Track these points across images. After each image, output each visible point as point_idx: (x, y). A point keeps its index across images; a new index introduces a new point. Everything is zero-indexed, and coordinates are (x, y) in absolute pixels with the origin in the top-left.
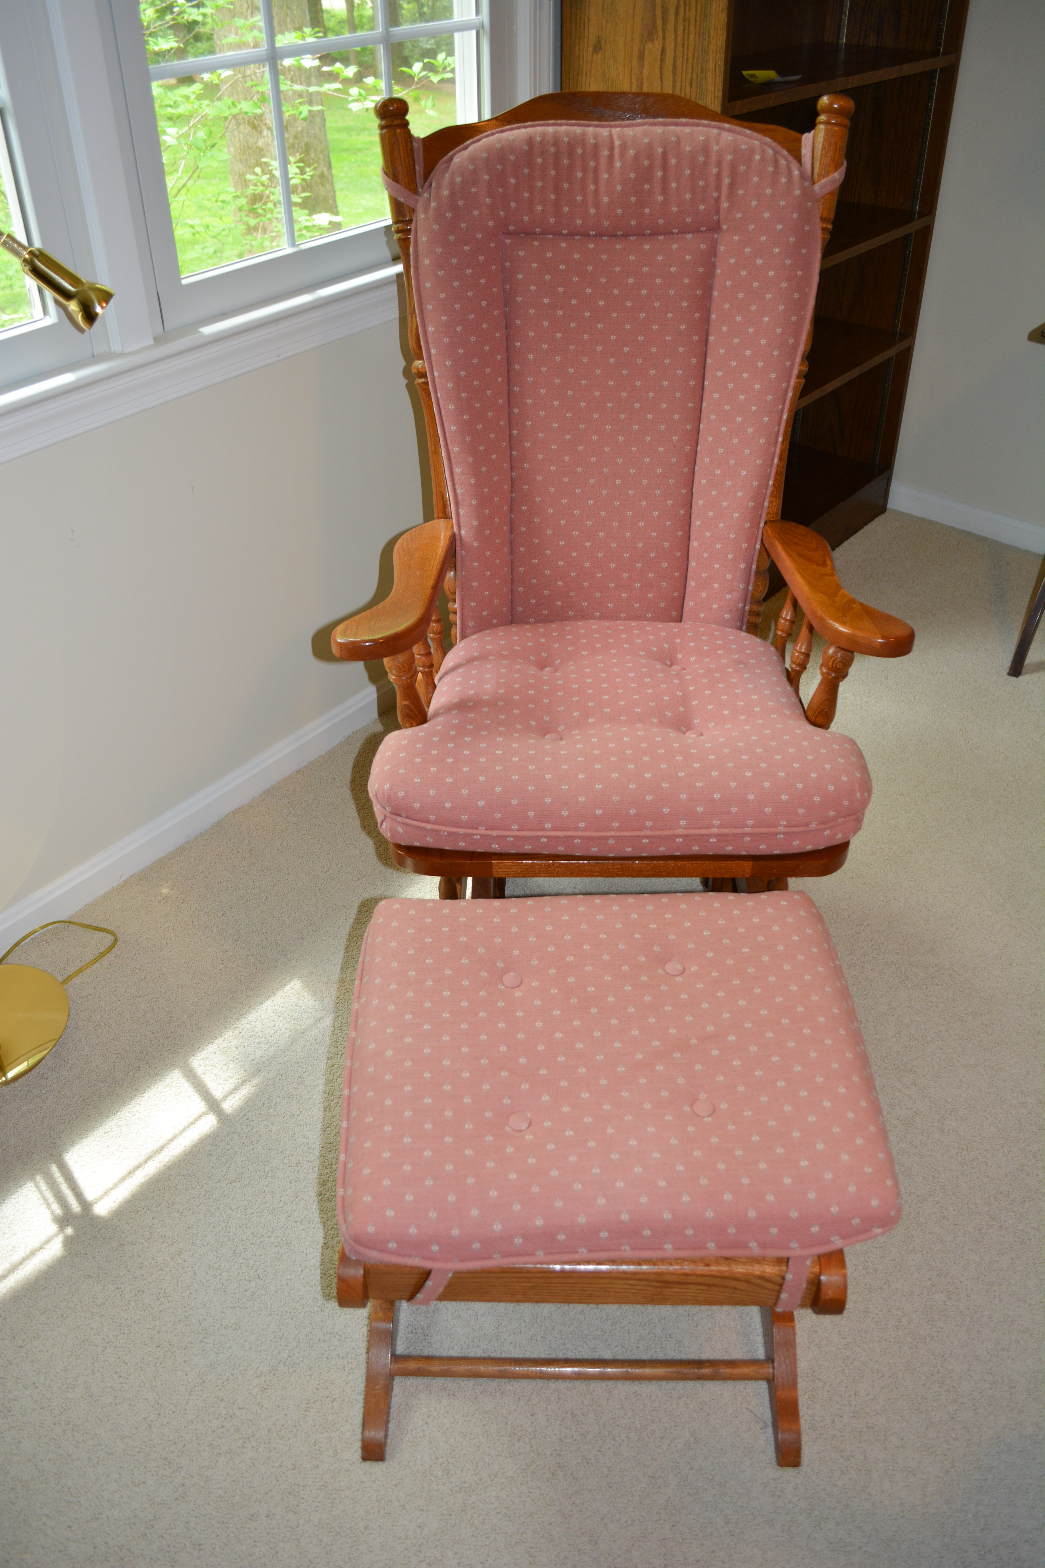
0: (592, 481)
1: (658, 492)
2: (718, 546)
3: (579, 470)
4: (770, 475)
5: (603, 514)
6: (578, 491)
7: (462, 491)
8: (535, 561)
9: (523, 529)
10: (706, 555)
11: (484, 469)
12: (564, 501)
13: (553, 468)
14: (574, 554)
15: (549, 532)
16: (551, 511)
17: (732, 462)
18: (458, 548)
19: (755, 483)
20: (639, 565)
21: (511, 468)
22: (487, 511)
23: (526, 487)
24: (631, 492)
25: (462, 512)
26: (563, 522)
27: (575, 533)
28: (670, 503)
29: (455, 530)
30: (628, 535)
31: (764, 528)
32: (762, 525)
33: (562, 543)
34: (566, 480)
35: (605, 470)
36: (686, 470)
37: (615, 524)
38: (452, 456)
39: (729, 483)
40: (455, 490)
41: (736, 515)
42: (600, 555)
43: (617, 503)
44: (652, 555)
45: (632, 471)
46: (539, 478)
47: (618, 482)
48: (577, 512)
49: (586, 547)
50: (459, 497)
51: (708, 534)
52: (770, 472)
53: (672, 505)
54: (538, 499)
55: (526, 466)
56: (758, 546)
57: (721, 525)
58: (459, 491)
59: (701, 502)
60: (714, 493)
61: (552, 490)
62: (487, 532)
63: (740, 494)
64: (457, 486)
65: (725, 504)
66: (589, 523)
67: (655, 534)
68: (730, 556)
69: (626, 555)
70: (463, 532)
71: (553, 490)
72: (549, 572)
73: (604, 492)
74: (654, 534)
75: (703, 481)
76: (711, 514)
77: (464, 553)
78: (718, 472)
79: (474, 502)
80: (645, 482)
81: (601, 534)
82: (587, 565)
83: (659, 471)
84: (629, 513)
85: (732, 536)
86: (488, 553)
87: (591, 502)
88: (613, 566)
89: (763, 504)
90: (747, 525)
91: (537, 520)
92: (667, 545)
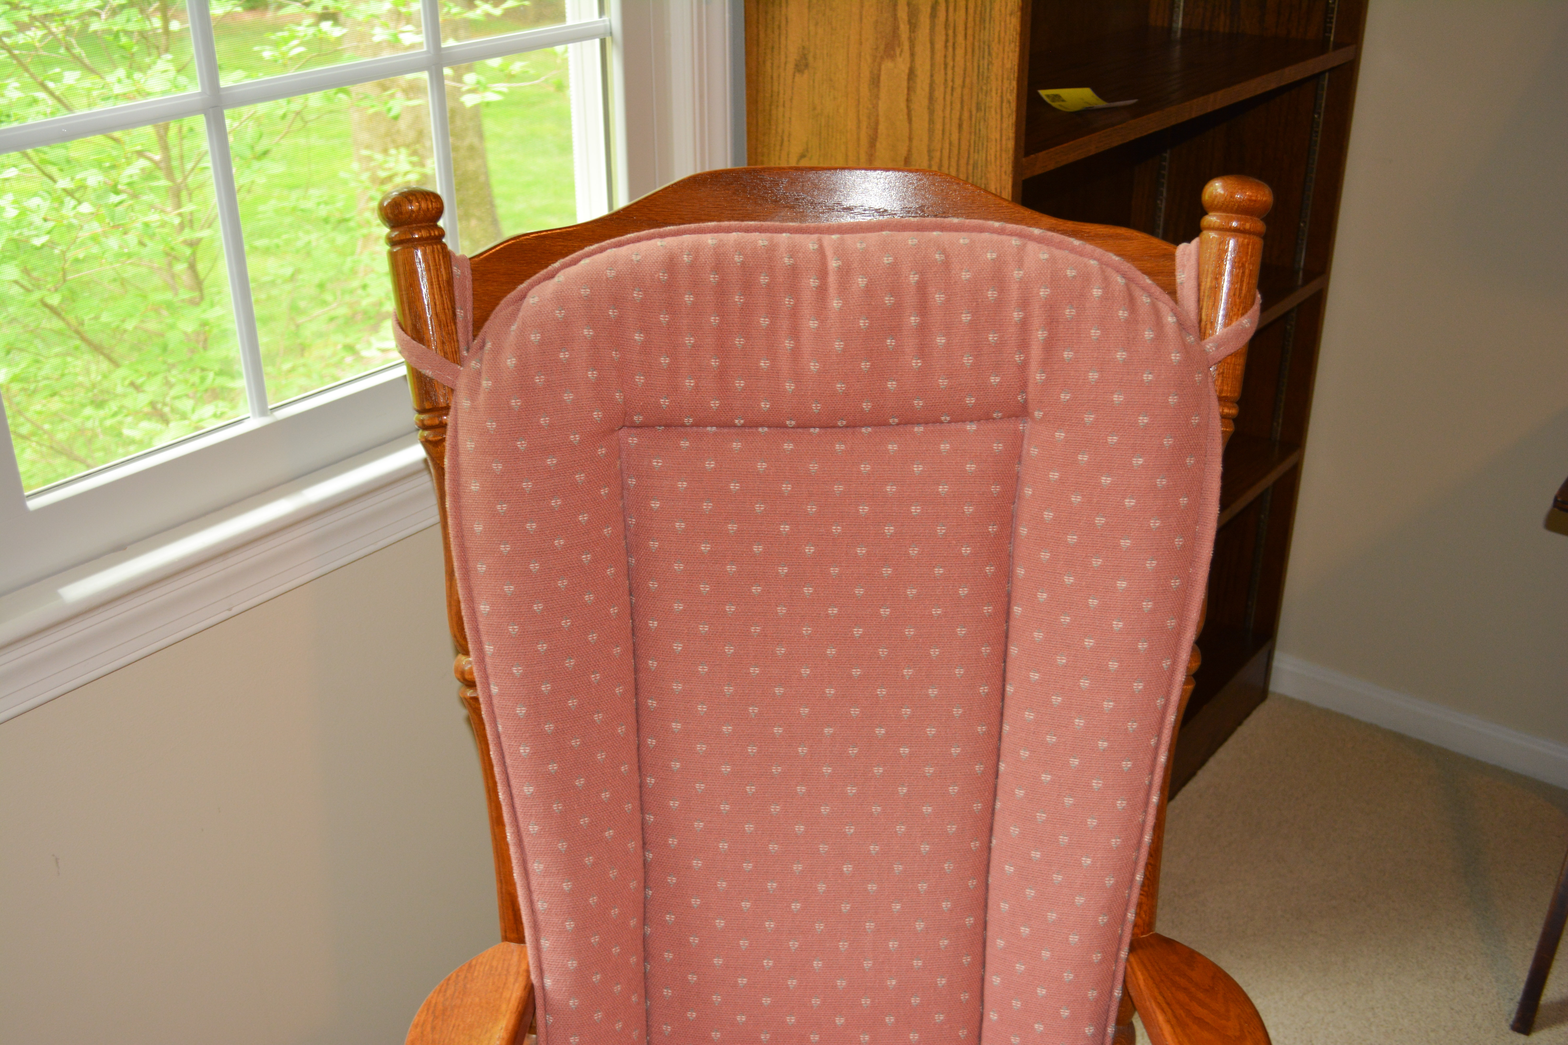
0: (798, 868)
1: (923, 887)
2: (1041, 992)
3: (773, 847)
4: (1136, 863)
5: (820, 927)
6: (772, 886)
7: (546, 906)
8: (692, 1015)
9: (668, 956)
10: (1017, 1004)
11: (589, 860)
12: (746, 905)
13: (723, 846)
14: (766, 1001)
15: (718, 961)
16: (720, 923)
17: (1063, 839)
18: (539, 1012)
19: (1110, 882)
20: (890, 1020)
21: (644, 844)
22: (595, 939)
23: (672, 880)
24: (872, 887)
25: (545, 944)
26: (744, 943)
27: (768, 963)
28: (946, 905)
29: (534, 978)
30: (867, 964)
31: (1127, 960)
32: (1123, 954)
33: (742, 981)
34: (748, 866)
35: (823, 848)
36: (975, 845)
37: (843, 946)
38: (526, 840)
39: (1058, 878)
40: (531, 903)
41: (1074, 939)
42: (816, 1002)
43: (846, 908)
44: (915, 1001)
45: (874, 849)
46: (697, 864)
47: (847, 868)
48: (770, 925)
49: (788, 988)
50: (541, 917)
51: (1020, 967)
52: (1137, 858)
53: (951, 910)
54: (695, 902)
55: (672, 841)
56: (1117, 993)
57: (1046, 954)
58: (540, 906)
59: (1004, 906)
60: (1030, 893)
61: (722, 885)
62: (597, 978)
63: (1080, 900)
64: (535, 897)
65: (1052, 916)
66: (794, 945)
67: (920, 963)
68: (1065, 1013)
69: (866, 1002)
70: (548, 982)
71: (724, 884)
72: (719, 1035)
73: (821, 887)
74: (917, 963)
75: (1009, 869)
76: (1025, 931)
77: (550, 1019)
78: (1036, 855)
79: (570, 925)
80: (898, 868)
81: (817, 964)
82: (791, 1020)
83: (925, 848)
84: (870, 926)
85: (1068, 976)
86: (598, 1016)
87: (796, 906)
88: (840, 1021)
89: (1125, 915)
90: (1097, 957)
91: (694, 940)
92: (942, 982)
